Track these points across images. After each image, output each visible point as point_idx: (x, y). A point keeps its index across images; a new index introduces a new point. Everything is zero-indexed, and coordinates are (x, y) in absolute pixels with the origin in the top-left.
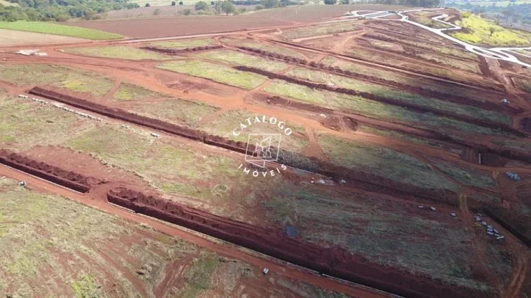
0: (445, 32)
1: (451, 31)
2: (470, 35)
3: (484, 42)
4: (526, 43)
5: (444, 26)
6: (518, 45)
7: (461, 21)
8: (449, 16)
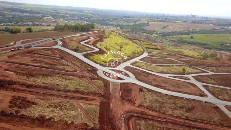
0: (86, 56)
4: (141, 51)
5: (87, 49)
6: (137, 55)
7: (102, 41)
8: (95, 38)
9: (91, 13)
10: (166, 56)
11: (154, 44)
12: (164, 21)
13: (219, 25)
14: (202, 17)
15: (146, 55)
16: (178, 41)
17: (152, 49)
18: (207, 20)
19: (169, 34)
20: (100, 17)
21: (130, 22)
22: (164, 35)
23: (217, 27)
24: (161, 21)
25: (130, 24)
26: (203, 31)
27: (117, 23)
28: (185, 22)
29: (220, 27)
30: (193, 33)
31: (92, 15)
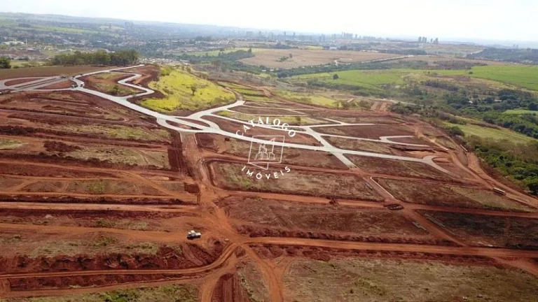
0: (133, 101)
1: (140, 98)
2: (164, 100)
3: (183, 106)
4: (232, 98)
5: (132, 91)
6: (224, 103)
7: (158, 80)
8: (143, 75)
9: (117, 32)
10: (278, 105)
11: (258, 88)
12: (284, 47)
13: (392, 52)
14: (364, 37)
15: (240, 103)
16: (309, 83)
17: (254, 95)
18: (372, 44)
19: (293, 72)
20: (143, 41)
21: (211, 50)
22: (282, 74)
23: (386, 56)
24: (278, 47)
25: (211, 53)
26: (360, 63)
27: (182, 52)
28: (327, 47)
29: (393, 56)
30: (340, 68)
31: (120, 35)
